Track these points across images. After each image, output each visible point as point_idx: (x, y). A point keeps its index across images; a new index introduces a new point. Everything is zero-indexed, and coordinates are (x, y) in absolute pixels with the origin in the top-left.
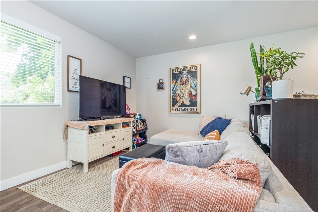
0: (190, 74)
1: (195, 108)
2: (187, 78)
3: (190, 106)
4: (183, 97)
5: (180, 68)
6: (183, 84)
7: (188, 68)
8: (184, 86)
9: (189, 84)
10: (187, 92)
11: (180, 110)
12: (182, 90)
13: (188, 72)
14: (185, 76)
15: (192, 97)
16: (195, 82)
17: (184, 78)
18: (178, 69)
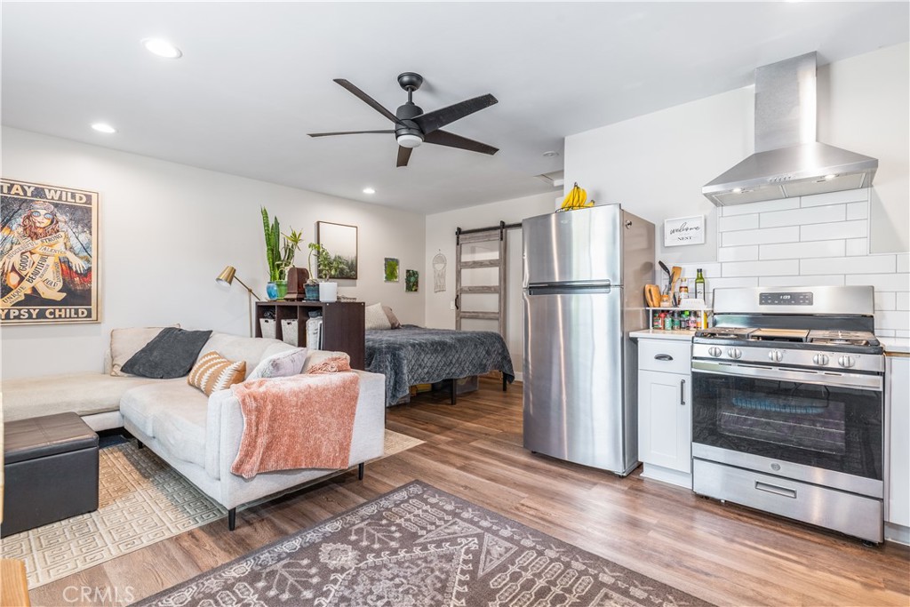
0: (65, 213)
1: (82, 309)
2: (54, 221)
3: (63, 302)
4: (36, 273)
5: (22, 187)
6: (34, 236)
7: (56, 192)
8: (39, 241)
9: (61, 241)
10: (51, 261)
11: (20, 314)
12: (32, 253)
13: (56, 205)
14: (43, 212)
15: (72, 278)
16: (83, 237)
17: (39, 219)
18: (12, 185)
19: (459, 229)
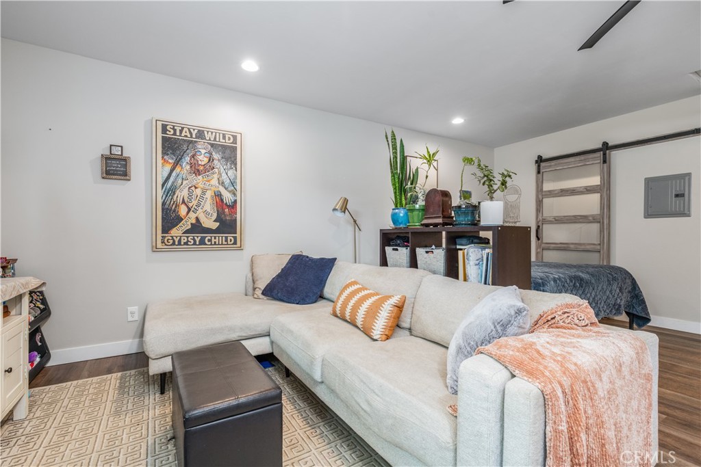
0: (219, 152)
1: (230, 237)
2: (211, 160)
3: (217, 231)
4: (198, 205)
5: (189, 129)
6: (197, 172)
7: (212, 133)
8: (200, 177)
9: (216, 176)
10: (209, 194)
11: (188, 241)
12: (196, 188)
13: (212, 145)
14: (203, 151)
15: (223, 210)
16: (230, 173)
17: (200, 158)
18: (183, 128)
19: (540, 157)
